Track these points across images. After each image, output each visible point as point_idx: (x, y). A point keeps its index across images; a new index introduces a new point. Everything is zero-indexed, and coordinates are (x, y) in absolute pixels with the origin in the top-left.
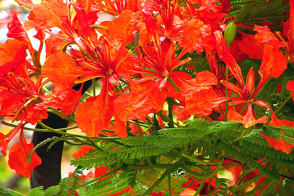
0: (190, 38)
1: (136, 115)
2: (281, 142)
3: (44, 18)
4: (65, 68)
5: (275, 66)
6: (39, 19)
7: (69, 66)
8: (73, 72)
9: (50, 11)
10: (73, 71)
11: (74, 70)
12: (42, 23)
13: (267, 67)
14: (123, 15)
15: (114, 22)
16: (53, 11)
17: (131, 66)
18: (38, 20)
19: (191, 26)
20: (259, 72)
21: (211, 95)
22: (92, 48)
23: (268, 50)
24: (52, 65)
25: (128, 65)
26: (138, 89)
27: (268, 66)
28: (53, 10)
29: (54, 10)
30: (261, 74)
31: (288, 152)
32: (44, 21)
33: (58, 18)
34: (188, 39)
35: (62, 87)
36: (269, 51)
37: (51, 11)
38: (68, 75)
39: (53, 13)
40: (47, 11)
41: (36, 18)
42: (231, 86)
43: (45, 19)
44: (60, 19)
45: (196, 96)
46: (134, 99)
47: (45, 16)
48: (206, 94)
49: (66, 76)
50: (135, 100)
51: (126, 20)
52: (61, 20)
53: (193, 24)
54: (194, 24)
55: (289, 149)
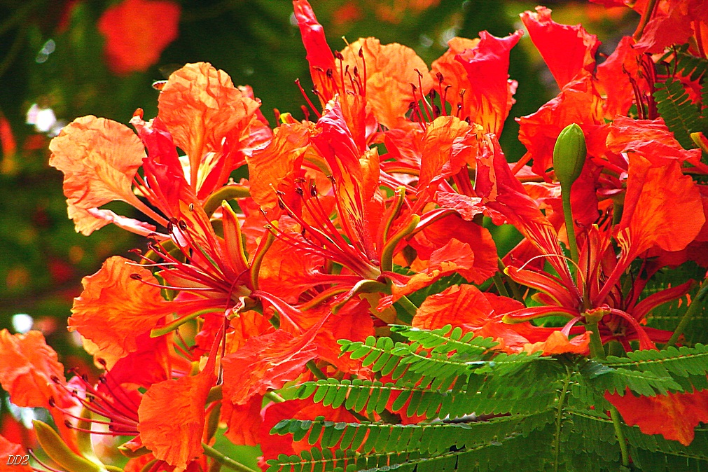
0: (434, 169)
1: (269, 382)
2: (668, 413)
3: (82, 179)
4: (131, 301)
5: (669, 218)
6: (73, 185)
7: (139, 295)
8: (152, 308)
9: (90, 156)
10: (152, 305)
11: (153, 303)
12: (81, 193)
13: (647, 223)
14: (277, 139)
15: (251, 160)
16: (97, 154)
17: (301, 274)
18: (72, 187)
19: (438, 137)
20: (620, 236)
21: (477, 310)
22: (198, 238)
23: (635, 172)
24: (98, 296)
25: (296, 273)
26: (302, 325)
27: (648, 220)
28: (100, 153)
29: (102, 150)
30: (626, 243)
31: (687, 439)
32: (85, 188)
33: (117, 174)
34: (429, 175)
35: (119, 350)
36: (638, 175)
37: (93, 156)
38: (136, 319)
39: (98, 160)
40: (83, 158)
41: (67, 183)
42: (536, 280)
43: (87, 182)
44: (121, 174)
45: (438, 319)
46: (281, 349)
47: (85, 172)
48: (466, 309)
49: (131, 322)
50: (280, 351)
51: (283, 151)
52: (124, 177)
53: (442, 130)
54: (445, 131)
55: (687, 431)
